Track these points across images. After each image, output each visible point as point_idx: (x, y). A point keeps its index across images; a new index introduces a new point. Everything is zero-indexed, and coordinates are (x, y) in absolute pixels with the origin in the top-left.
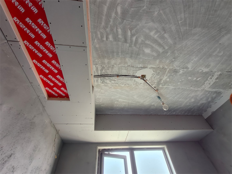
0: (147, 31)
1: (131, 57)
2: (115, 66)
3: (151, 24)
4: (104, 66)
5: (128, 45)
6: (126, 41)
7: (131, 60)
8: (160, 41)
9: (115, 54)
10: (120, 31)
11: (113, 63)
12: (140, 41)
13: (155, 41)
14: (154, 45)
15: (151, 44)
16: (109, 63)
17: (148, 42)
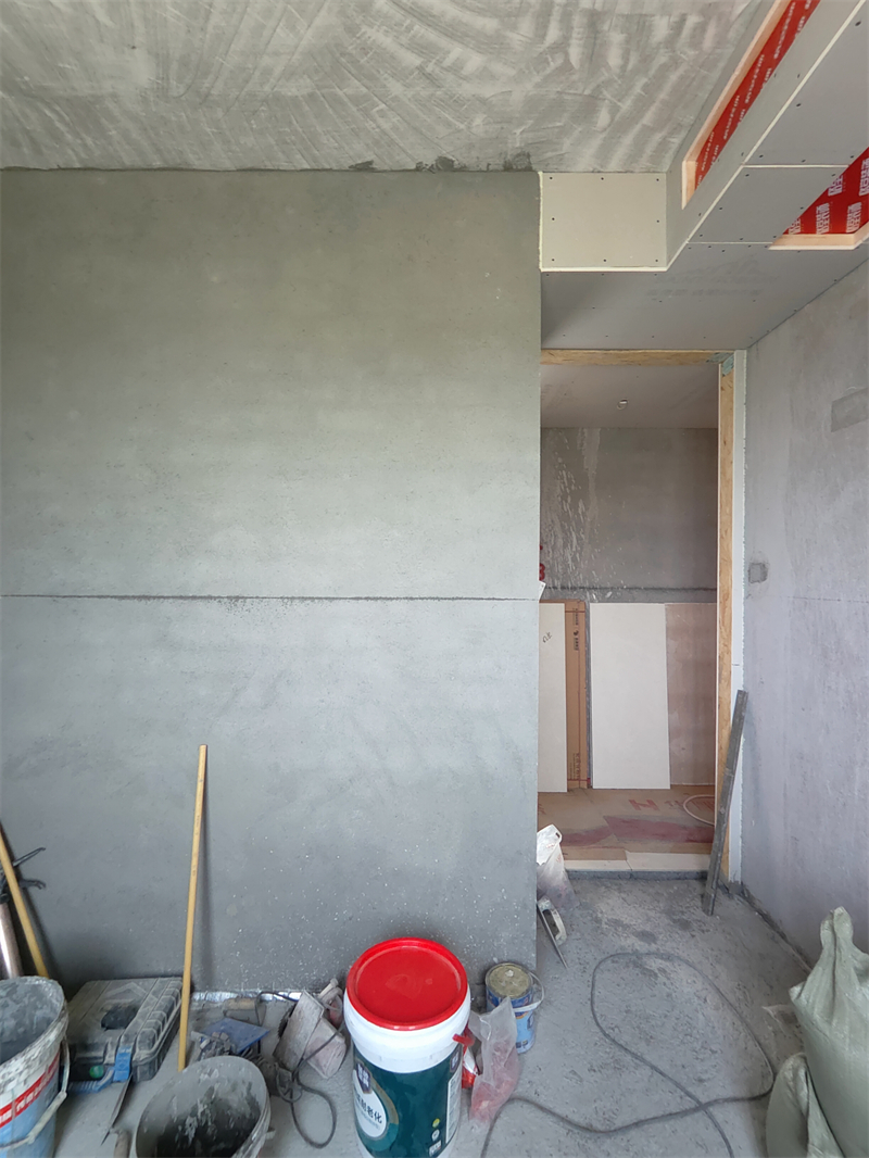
8: (432, 36)
10: (614, 57)
12: (526, 26)
13: (451, 31)
14: (452, 10)
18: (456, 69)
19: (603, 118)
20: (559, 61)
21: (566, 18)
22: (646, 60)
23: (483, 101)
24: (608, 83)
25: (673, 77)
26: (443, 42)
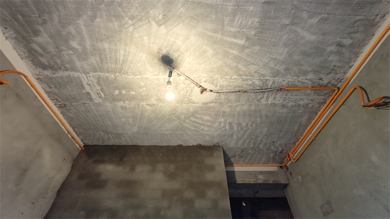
0: (211, 129)
1: (224, 112)
2: (243, 103)
3: (209, 133)
4: (257, 102)
5: (228, 121)
6: (230, 124)
7: (224, 109)
8: (197, 125)
9: (242, 114)
10: (235, 128)
11: (246, 106)
12: (217, 124)
13: (201, 125)
14: (201, 122)
15: (205, 123)
16: (251, 105)
17: (209, 124)
18: (202, 130)
19: (235, 137)
20: (224, 129)
21: (225, 123)
22: (242, 129)
23: (208, 134)
24: (235, 132)
25: (249, 131)
26: (200, 126)
